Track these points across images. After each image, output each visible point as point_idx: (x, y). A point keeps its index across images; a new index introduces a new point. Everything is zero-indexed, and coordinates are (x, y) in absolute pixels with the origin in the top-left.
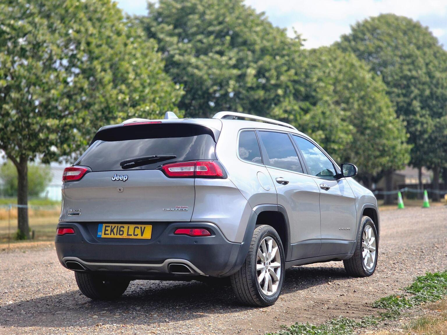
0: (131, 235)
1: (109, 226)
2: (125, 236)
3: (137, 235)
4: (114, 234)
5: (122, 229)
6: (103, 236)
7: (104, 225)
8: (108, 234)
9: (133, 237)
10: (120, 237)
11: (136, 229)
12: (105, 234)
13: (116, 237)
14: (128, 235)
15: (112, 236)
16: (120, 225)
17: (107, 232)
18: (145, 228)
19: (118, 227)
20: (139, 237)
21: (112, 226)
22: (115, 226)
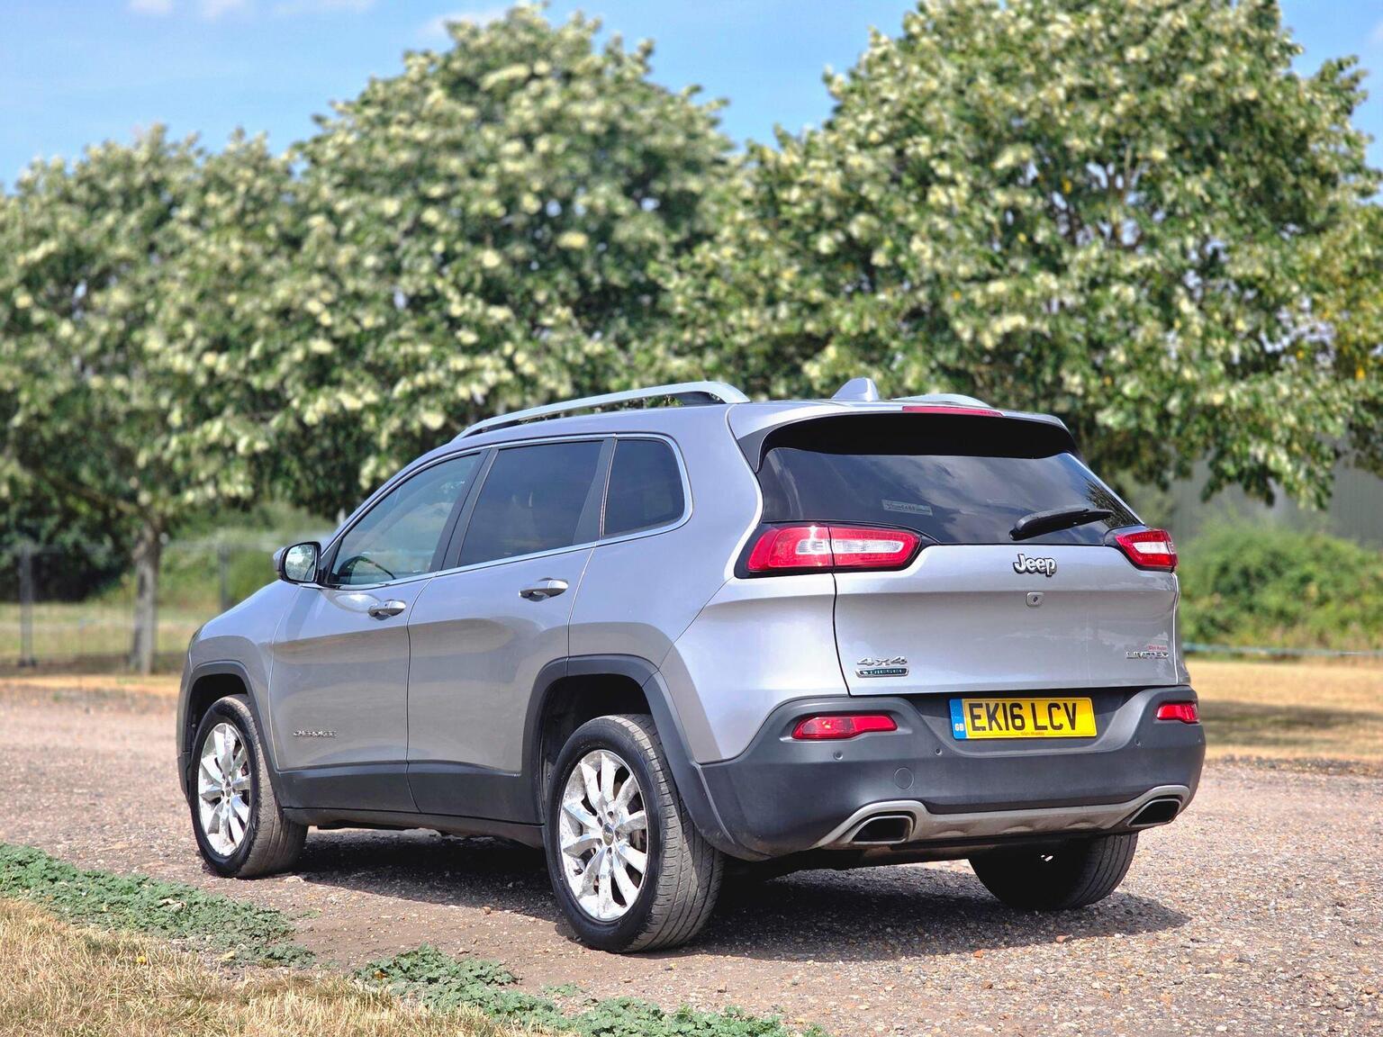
0: (1045, 728)
1: (980, 706)
2: (1029, 730)
3: (1060, 727)
4: (1001, 729)
5: (1016, 711)
6: (971, 734)
7: (966, 703)
8: (984, 729)
9: (1050, 733)
10: (1018, 734)
11: (1054, 710)
12: (975, 728)
13: (1005, 734)
14: (1037, 727)
15: (995, 733)
16: (1008, 702)
17: (978, 723)
18: (1074, 705)
19: (1004, 705)
20: (1067, 731)
21: (988, 705)
22: (997, 706)
